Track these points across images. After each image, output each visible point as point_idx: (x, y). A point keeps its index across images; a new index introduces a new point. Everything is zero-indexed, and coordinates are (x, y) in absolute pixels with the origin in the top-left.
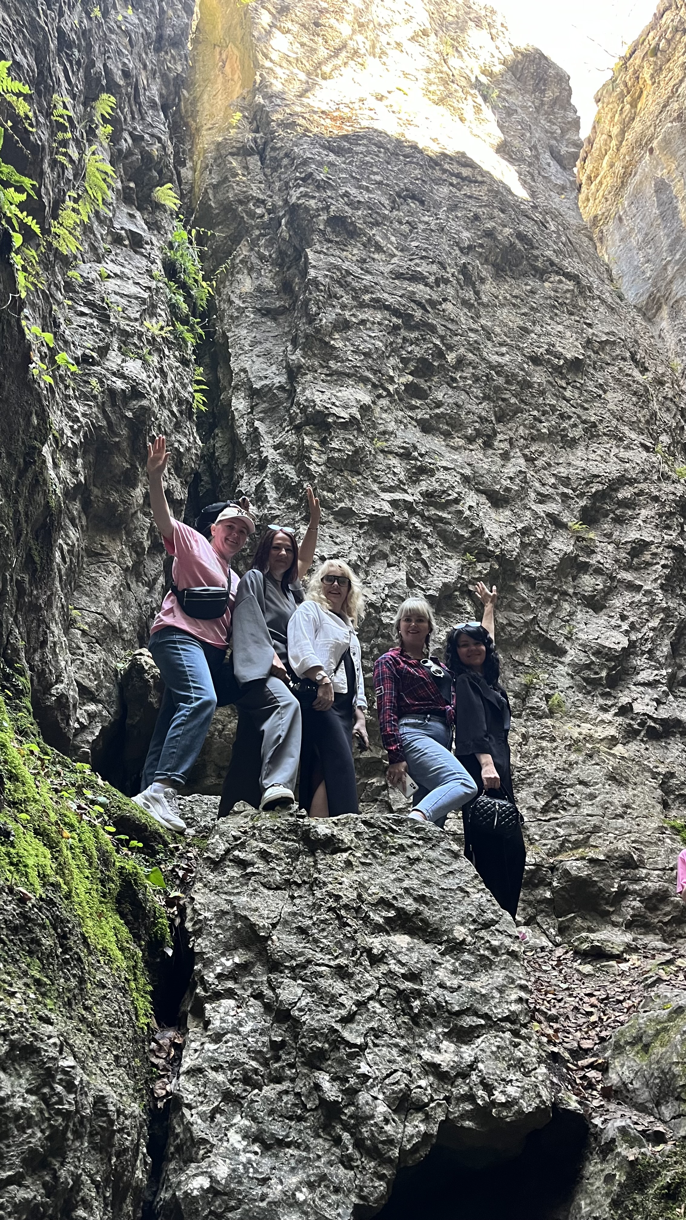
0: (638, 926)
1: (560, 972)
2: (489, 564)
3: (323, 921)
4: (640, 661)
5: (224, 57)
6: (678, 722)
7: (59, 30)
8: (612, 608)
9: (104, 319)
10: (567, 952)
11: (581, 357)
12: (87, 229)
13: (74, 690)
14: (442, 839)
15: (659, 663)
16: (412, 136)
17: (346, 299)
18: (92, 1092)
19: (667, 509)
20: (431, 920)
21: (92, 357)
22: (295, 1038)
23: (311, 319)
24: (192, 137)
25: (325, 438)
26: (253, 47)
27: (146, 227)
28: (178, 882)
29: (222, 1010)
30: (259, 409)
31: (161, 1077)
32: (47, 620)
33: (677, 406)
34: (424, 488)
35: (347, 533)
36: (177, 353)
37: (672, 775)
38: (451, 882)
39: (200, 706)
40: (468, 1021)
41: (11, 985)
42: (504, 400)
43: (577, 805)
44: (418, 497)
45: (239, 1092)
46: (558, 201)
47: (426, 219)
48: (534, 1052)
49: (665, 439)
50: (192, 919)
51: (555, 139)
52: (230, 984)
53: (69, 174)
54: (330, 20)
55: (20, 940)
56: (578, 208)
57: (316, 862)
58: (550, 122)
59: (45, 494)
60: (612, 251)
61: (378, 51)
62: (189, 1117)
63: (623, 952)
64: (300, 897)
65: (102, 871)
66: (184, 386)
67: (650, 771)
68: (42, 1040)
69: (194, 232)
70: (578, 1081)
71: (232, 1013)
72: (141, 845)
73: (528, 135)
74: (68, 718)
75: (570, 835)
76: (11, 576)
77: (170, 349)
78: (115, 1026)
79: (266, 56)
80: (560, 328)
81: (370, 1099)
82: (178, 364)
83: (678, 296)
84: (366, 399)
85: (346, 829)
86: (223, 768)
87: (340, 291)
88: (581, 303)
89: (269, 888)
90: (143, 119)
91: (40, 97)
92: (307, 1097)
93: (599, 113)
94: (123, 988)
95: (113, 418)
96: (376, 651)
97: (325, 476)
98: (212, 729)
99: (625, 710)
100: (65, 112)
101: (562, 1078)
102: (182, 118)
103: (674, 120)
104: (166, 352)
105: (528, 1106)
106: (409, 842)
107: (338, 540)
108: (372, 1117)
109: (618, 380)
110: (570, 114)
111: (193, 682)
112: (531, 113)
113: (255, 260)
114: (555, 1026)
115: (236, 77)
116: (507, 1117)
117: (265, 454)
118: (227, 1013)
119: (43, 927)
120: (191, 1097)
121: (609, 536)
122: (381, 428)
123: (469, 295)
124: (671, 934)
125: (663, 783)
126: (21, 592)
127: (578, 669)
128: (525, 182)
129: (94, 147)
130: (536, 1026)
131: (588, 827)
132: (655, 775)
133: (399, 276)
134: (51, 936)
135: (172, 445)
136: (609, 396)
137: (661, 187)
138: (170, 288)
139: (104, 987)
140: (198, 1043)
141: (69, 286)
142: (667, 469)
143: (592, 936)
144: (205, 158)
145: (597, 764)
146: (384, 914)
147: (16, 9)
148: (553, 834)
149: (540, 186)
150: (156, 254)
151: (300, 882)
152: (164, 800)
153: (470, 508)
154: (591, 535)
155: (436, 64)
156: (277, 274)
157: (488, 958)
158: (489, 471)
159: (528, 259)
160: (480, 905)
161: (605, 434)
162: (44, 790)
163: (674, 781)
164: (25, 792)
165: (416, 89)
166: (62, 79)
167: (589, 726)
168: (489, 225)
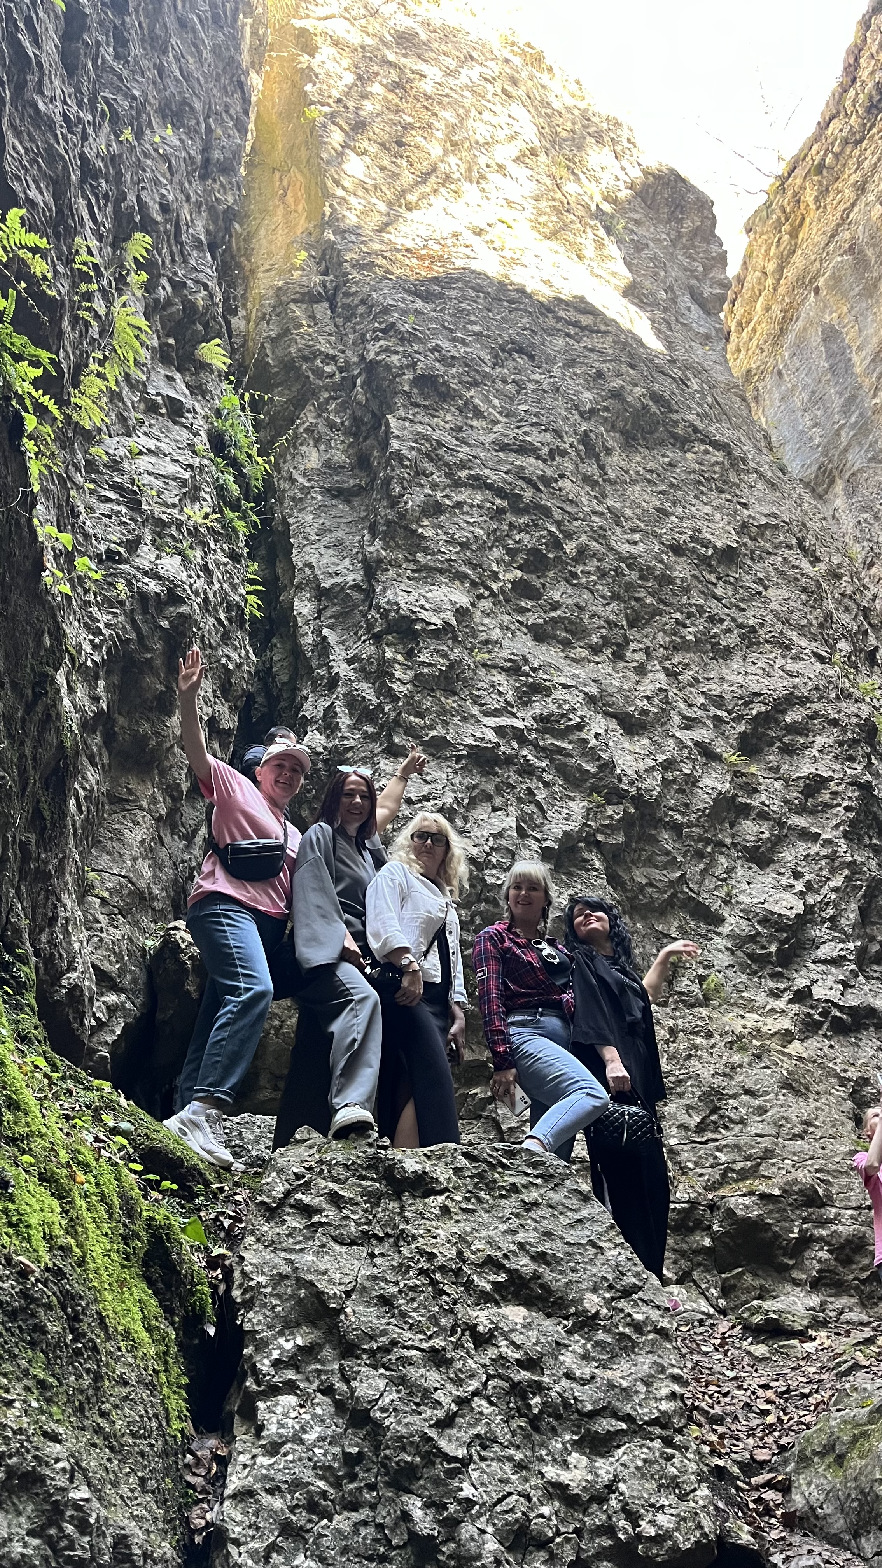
0: (826, 1285)
1: (726, 1355)
2: (622, 807)
3: (413, 1288)
4: (821, 932)
5: (285, 183)
6: (871, 1011)
7: (83, 157)
8: (783, 863)
9: (134, 504)
10: (733, 1327)
11: (735, 545)
12: (115, 396)
13: (90, 979)
14: (568, 1177)
15: (845, 933)
16: (519, 277)
17: (437, 477)
18: (111, 1530)
19: (850, 735)
20: (554, 1286)
21: (119, 553)
22: (377, 1448)
23: (394, 502)
24: (246, 280)
25: (412, 649)
26: (322, 172)
27: (187, 392)
28: (222, 1235)
29: (279, 1410)
30: (329, 613)
31: (199, 1501)
32: (58, 890)
33: (859, 606)
34: (538, 712)
35: (441, 768)
36: (225, 546)
37: (865, 1081)
38: (580, 1235)
39: (251, 999)
40: (605, 1425)
41: (7, 1391)
42: (637, 599)
43: (742, 1122)
44: (530, 722)
45: (302, 1523)
46: (701, 354)
47: (537, 377)
48: (693, 1467)
49: (844, 646)
50: (241, 1286)
51: (696, 278)
52: (290, 1375)
53: (94, 331)
54: (415, 138)
55: (20, 1327)
56: (726, 361)
57: (402, 1208)
58: (689, 257)
59: (59, 732)
60: (771, 412)
61: (475, 175)
62: (236, 1557)
63: (807, 1327)
64: (382, 1255)
65: (125, 1225)
66: (234, 587)
67: (837, 1075)
68: (47, 1464)
69: (247, 396)
70: (752, 1505)
71: (293, 1414)
72: (175, 1187)
73: (662, 273)
74: (82, 1016)
75: (734, 1162)
76: (14, 837)
77: (216, 541)
78: (140, 1438)
79: (337, 183)
80: (707, 509)
81: (476, 1533)
82: (226, 560)
83: (855, 468)
84: (463, 600)
85: (442, 1164)
86: (280, 1077)
87: (429, 467)
88: (733, 477)
89: (342, 1244)
90: (185, 261)
91: (59, 240)
92: (392, 1530)
93: (750, 245)
94: (151, 1383)
95: (144, 629)
96: (478, 920)
97: (412, 697)
98: (266, 1026)
99: (803, 996)
100: (90, 259)
101: (730, 1502)
102: (233, 257)
103: (845, 252)
104: (212, 545)
105: (684, 1541)
106: (524, 1180)
107: (428, 778)
108: (479, 1557)
109: (782, 574)
110: (715, 248)
111: (243, 967)
112: (665, 247)
113: (323, 429)
114: (721, 1429)
115: (300, 207)
116: (658, 1555)
117: (335, 670)
118: (286, 1415)
119: (49, 1307)
120: (238, 1529)
121: (776, 770)
122: (483, 636)
123: (592, 469)
124: (870, 1296)
125: (855, 1091)
126: (25, 854)
127: (739, 942)
128: (660, 331)
129: (124, 298)
130: (694, 1429)
131: (756, 1151)
132: (843, 1081)
133: (503, 447)
134: (59, 1318)
135: (218, 661)
136: (772, 593)
137: (831, 335)
138: (217, 465)
139: (126, 1383)
140: (248, 1456)
141: (91, 466)
142: (847, 684)
143: (767, 1305)
144: (262, 305)
145: (767, 1067)
146: (492, 1277)
147: (29, 134)
148: (711, 1160)
149: (678, 335)
150: (200, 423)
151: (381, 1234)
152: (206, 1124)
153: (597, 735)
154: (753, 769)
155: (548, 190)
156: (350, 445)
157: (629, 1337)
158: (620, 689)
159: (665, 425)
160: (618, 1265)
161: (767, 641)
162: (52, 1120)
163: (869, 1089)
164: (28, 1125)
165: (522, 221)
166: (86, 217)
167: (756, 1017)
168: (616, 383)
